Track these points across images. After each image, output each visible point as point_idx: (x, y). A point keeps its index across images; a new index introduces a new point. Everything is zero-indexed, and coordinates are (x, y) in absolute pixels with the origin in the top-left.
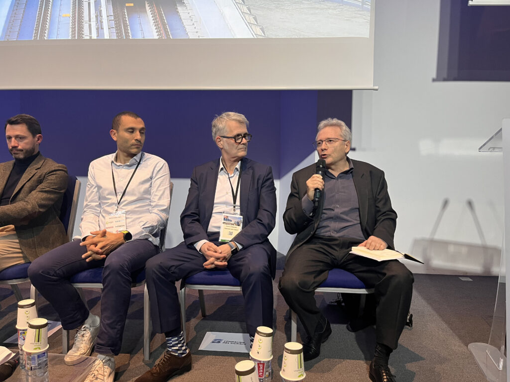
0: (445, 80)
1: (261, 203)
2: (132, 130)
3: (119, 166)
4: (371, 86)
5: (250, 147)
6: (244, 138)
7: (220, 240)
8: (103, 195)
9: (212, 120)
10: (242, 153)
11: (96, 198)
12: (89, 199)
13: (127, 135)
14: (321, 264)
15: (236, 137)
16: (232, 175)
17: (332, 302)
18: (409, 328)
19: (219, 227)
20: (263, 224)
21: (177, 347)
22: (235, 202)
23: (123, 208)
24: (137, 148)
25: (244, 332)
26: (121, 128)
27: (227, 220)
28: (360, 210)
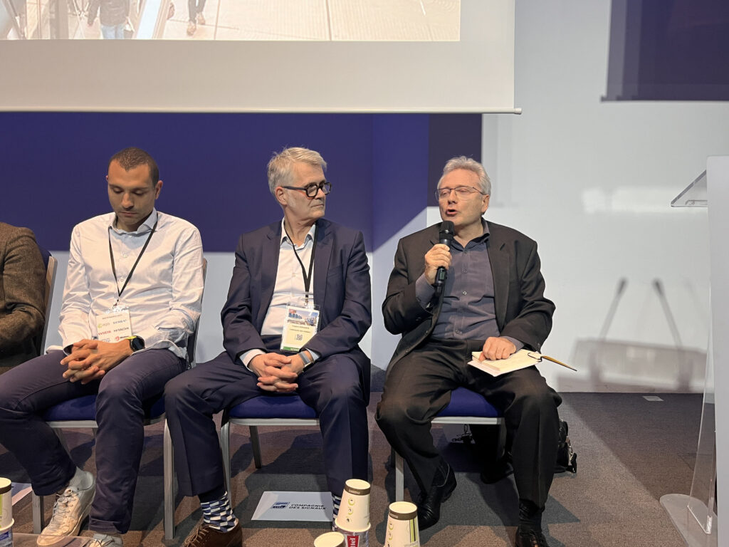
0: (619, 99)
1: (349, 290)
3: (121, 234)
4: (511, 109)
5: (329, 202)
6: (320, 190)
7: (282, 348)
8: (95, 280)
9: (268, 161)
10: (318, 213)
11: (84, 284)
12: (72, 286)
14: (440, 381)
15: (307, 189)
16: (302, 246)
17: (456, 440)
18: (572, 474)
19: (281, 329)
20: (350, 321)
21: (218, 516)
22: (307, 289)
23: (127, 300)
25: (322, 490)
27: (294, 316)
28: (496, 298)
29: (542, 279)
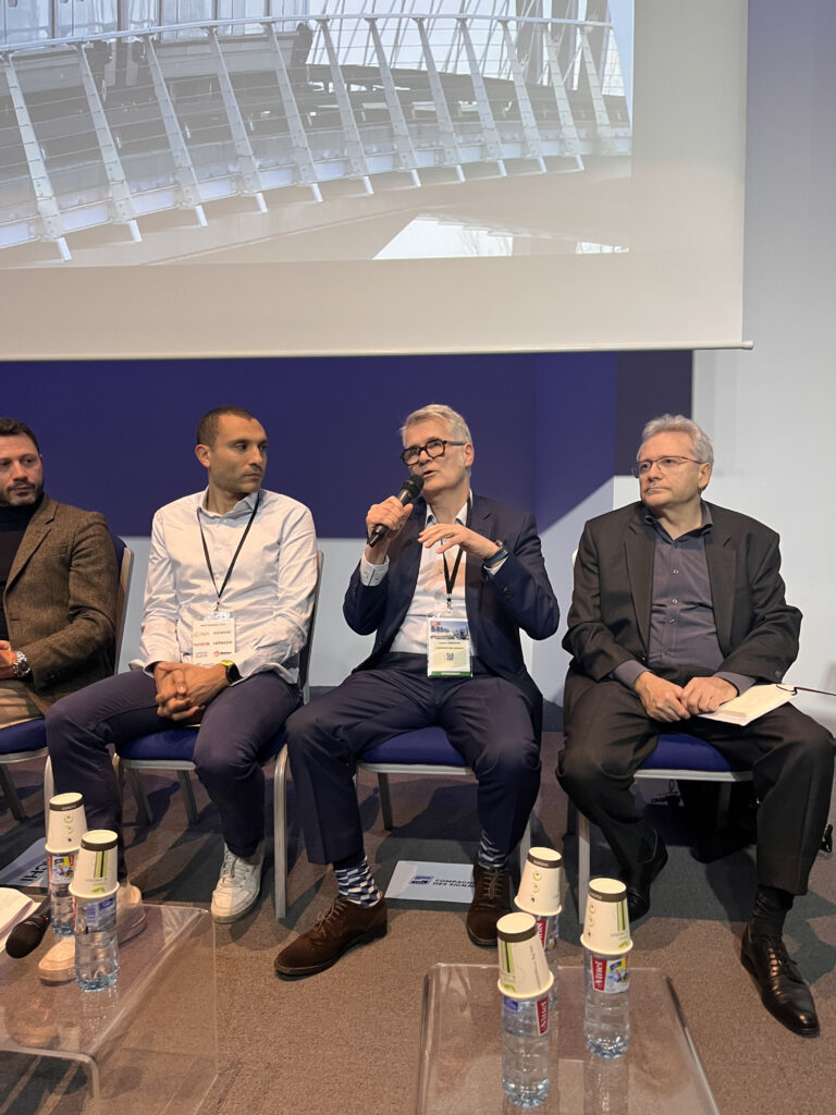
2: (243, 445)
3: (212, 518)
7: (429, 673)
8: (183, 579)
11: (170, 583)
12: (154, 589)
13: (233, 455)
19: (425, 645)
22: (450, 590)
24: (254, 480)
26: (219, 440)
27: (439, 630)
28: (716, 608)
29: (782, 583)
